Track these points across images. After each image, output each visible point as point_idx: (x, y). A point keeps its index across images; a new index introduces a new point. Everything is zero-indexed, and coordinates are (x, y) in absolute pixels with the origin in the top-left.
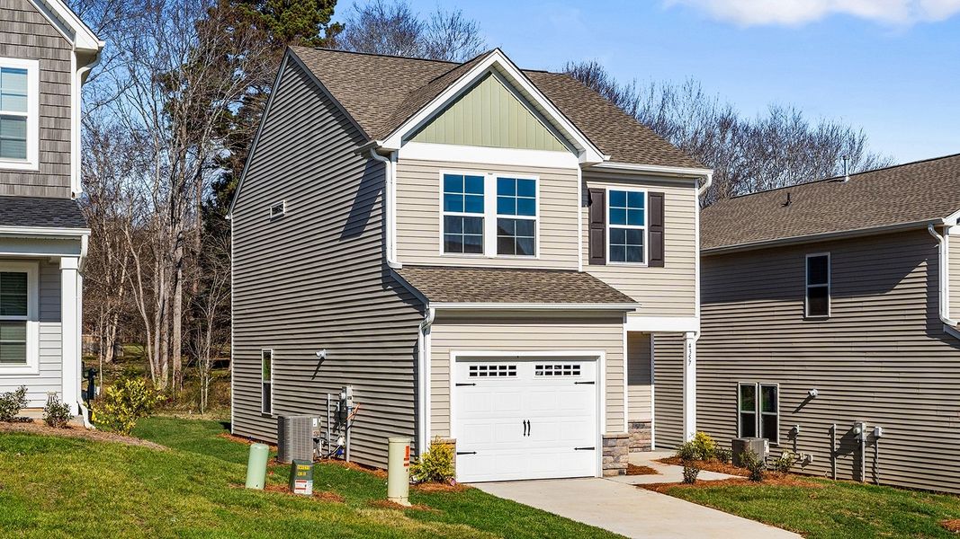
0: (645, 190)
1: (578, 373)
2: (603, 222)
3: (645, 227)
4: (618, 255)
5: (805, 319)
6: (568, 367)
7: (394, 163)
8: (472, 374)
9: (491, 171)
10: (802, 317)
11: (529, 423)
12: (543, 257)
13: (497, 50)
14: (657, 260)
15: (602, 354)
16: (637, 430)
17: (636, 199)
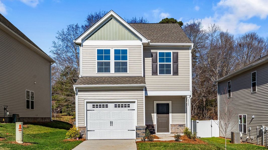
0: (171, 51)
1: (129, 107)
2: (157, 62)
3: (172, 63)
4: (162, 72)
5: (252, 93)
6: (126, 105)
7: (82, 47)
8: (93, 107)
9: (112, 48)
10: (251, 93)
11: (112, 122)
12: (130, 73)
13: (111, 11)
14: (176, 73)
15: (136, 101)
16: (181, 127)
17: (169, 54)
